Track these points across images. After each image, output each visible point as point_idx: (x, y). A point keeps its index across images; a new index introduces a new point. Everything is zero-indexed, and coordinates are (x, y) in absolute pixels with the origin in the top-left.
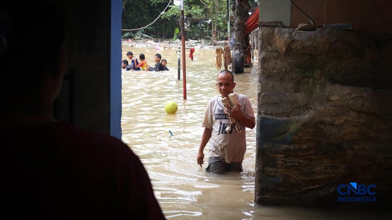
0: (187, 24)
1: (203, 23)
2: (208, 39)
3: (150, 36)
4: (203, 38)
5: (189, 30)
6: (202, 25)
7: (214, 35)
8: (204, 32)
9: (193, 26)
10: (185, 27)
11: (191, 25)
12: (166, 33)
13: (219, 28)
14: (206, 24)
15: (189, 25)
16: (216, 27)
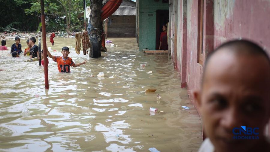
0: (46, 19)
1: (59, 18)
2: (63, 30)
3: (17, 29)
4: (60, 30)
5: (48, 24)
6: (59, 20)
7: (68, 27)
8: (60, 25)
9: (51, 21)
10: (46, 22)
11: (50, 20)
12: (30, 27)
13: (72, 22)
14: (61, 19)
15: (48, 20)
16: (69, 21)
